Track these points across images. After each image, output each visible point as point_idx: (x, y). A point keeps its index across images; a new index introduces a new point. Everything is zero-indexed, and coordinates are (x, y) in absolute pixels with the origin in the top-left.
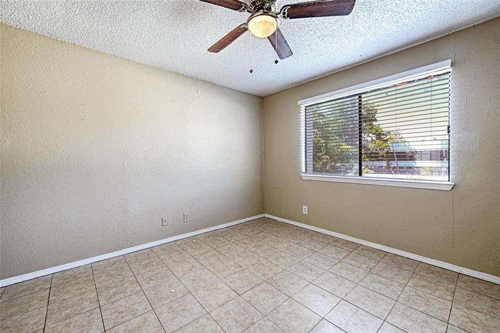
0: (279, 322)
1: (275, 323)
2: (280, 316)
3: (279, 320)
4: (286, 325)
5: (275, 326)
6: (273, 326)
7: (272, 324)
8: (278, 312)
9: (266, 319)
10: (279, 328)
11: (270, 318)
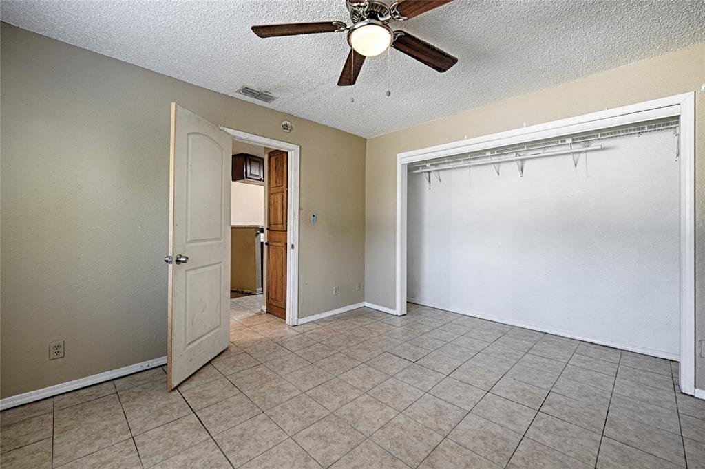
0: (350, 431)
1: (355, 429)
2: (347, 438)
3: (349, 434)
4: (341, 428)
5: (355, 426)
6: (358, 426)
7: (358, 429)
8: (349, 443)
9: (366, 434)
10: (351, 425)
11: (361, 436)
